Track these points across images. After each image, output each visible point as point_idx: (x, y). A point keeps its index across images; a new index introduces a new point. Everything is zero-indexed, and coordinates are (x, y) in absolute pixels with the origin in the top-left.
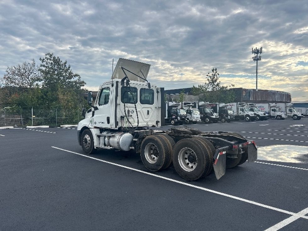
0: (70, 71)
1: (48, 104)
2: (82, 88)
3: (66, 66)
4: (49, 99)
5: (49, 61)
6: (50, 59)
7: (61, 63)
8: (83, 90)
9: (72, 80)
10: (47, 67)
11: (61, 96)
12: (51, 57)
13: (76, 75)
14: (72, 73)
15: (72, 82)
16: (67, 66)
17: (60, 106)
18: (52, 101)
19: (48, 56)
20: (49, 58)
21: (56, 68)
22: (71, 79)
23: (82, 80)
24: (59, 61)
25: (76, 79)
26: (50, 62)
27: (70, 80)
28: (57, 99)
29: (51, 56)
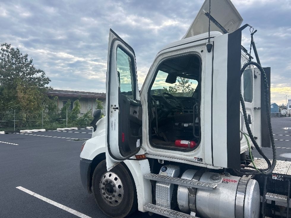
0: (32, 66)
1: (3, 104)
2: (46, 86)
3: (27, 59)
4: (4, 98)
5: (5, 52)
6: (7, 51)
7: (21, 56)
8: (47, 88)
9: (35, 76)
10: (3, 59)
11: (21, 95)
12: (8, 49)
13: (39, 71)
14: (34, 69)
15: (35, 79)
16: (29, 60)
17: (19, 107)
18: (8, 100)
19: (5, 48)
20: (5, 49)
21: (14, 62)
22: (33, 75)
23: (46, 76)
24: (18, 53)
25: (39, 75)
26: (7, 54)
27: (31, 77)
28: (15, 98)
29: (8, 46)
